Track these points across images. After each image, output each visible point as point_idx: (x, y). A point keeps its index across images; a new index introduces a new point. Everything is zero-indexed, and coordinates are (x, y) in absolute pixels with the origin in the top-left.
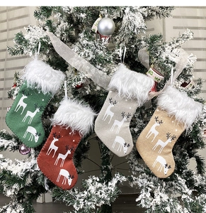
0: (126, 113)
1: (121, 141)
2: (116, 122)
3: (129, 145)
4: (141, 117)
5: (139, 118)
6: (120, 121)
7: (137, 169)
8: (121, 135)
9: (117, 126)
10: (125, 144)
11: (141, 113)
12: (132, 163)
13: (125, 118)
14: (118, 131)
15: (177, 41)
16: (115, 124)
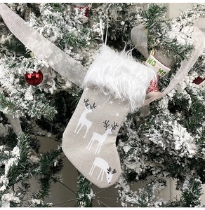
0: (111, 123)
1: (102, 164)
2: (96, 136)
3: (114, 172)
4: (135, 126)
5: (131, 127)
6: (102, 133)
7: (128, 199)
8: (102, 156)
9: (96, 142)
10: (109, 170)
11: (135, 122)
12: (122, 189)
13: (109, 130)
14: (98, 150)
15: (189, 15)
16: (93, 139)
